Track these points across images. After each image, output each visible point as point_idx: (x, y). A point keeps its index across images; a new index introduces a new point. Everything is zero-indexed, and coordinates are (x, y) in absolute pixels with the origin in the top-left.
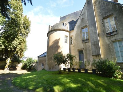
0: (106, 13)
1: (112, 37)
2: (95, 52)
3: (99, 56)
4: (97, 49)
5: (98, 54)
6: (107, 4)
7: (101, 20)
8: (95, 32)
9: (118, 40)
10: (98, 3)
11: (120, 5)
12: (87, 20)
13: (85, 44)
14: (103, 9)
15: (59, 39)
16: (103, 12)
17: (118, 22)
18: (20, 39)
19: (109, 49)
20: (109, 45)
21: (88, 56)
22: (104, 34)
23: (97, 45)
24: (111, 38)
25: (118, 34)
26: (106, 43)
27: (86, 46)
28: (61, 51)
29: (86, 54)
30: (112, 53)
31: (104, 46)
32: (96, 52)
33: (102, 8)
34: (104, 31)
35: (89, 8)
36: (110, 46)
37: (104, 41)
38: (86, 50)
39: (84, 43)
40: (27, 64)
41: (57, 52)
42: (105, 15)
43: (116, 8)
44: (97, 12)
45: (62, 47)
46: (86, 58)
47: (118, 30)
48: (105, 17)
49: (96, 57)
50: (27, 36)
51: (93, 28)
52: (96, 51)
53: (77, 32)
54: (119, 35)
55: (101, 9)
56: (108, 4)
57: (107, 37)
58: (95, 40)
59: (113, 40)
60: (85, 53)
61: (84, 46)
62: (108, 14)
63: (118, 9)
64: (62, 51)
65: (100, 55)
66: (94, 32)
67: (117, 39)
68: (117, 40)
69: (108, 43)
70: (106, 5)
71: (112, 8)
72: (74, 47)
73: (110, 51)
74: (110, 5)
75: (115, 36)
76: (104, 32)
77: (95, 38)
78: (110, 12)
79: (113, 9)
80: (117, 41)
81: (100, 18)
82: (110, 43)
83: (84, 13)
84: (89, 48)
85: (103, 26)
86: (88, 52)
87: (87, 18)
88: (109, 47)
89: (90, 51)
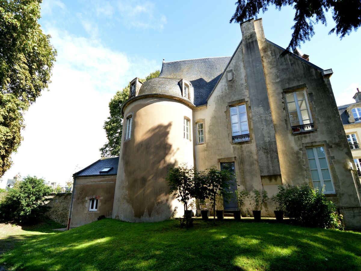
0: (289, 80)
1: (305, 137)
2: (268, 167)
3: (276, 179)
4: (272, 162)
5: (276, 173)
6: (292, 62)
7: (278, 94)
8: (266, 121)
9: (317, 144)
10: (272, 53)
11: (319, 71)
12: (244, 87)
13: (238, 146)
14: (283, 70)
15: (170, 125)
16: (284, 77)
17: (316, 106)
18: (10, 105)
19: (299, 162)
20: (297, 153)
21: (248, 178)
22: (287, 127)
23: (273, 151)
24: (302, 138)
25: (316, 130)
26: (292, 148)
27: (242, 151)
28: (176, 162)
29: (243, 172)
30: (305, 172)
31: (286, 155)
32: (271, 168)
33: (281, 67)
34: (286, 120)
35: (251, 59)
36: (301, 156)
37: (286, 143)
38: (242, 162)
39: (236, 144)
40: (24, 202)
41: (162, 162)
42: (289, 83)
43: (311, 76)
44: (270, 73)
45: (178, 149)
46: (244, 183)
47: (317, 122)
48: (289, 88)
49: (270, 180)
50: (34, 96)
51: (261, 110)
52: (271, 165)
53: (215, 111)
54: (319, 133)
55: (278, 69)
56: (294, 62)
57: (293, 135)
58: (267, 139)
59: (306, 143)
60: (240, 169)
61: (236, 152)
62: (295, 84)
63: (315, 77)
64: (178, 160)
65: (280, 175)
66: (263, 118)
67: (315, 142)
68: (314, 144)
69: (296, 148)
70: (290, 63)
71: (302, 72)
72: (206, 153)
73: (301, 169)
74: (298, 64)
75: (311, 134)
76: (286, 124)
77: (266, 135)
78: (298, 81)
79: (304, 74)
80: (314, 146)
81: (277, 89)
82: (301, 149)
83: (237, 68)
84: (250, 157)
85: (284, 109)
86: (247, 167)
87: (243, 82)
88: (298, 158)
89: (252, 164)
